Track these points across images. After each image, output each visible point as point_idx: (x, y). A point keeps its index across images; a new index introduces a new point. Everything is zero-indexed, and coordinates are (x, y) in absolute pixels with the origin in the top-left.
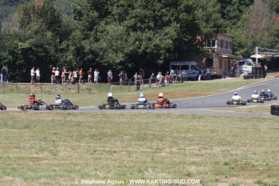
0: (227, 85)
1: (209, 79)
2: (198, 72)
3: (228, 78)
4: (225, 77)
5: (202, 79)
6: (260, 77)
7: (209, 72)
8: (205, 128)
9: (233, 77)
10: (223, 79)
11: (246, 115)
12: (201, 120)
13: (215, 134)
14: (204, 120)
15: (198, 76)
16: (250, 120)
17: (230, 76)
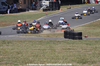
0: (30, 17)
1: (16, 12)
2: (7, 7)
3: (31, 11)
4: (28, 11)
5: (10, 12)
6: (56, 9)
7: (16, 7)
8: (12, 51)
9: (35, 10)
10: (27, 12)
11: (45, 39)
12: (10, 44)
13: (20, 55)
14: (12, 45)
15: (7, 10)
16: (48, 43)
17: (33, 9)
